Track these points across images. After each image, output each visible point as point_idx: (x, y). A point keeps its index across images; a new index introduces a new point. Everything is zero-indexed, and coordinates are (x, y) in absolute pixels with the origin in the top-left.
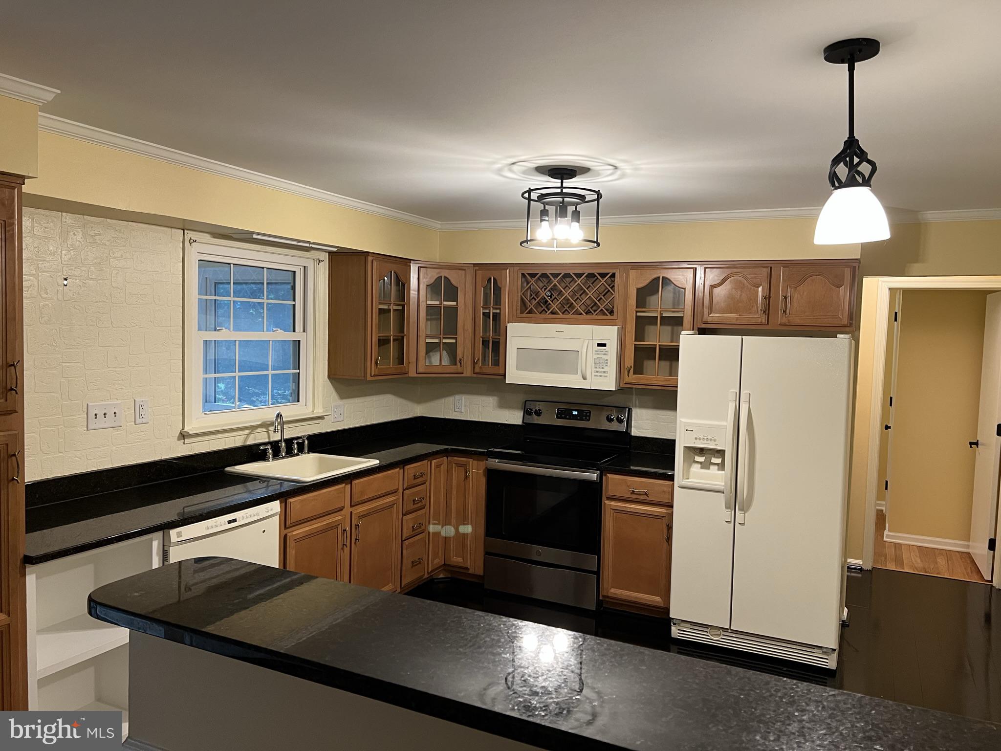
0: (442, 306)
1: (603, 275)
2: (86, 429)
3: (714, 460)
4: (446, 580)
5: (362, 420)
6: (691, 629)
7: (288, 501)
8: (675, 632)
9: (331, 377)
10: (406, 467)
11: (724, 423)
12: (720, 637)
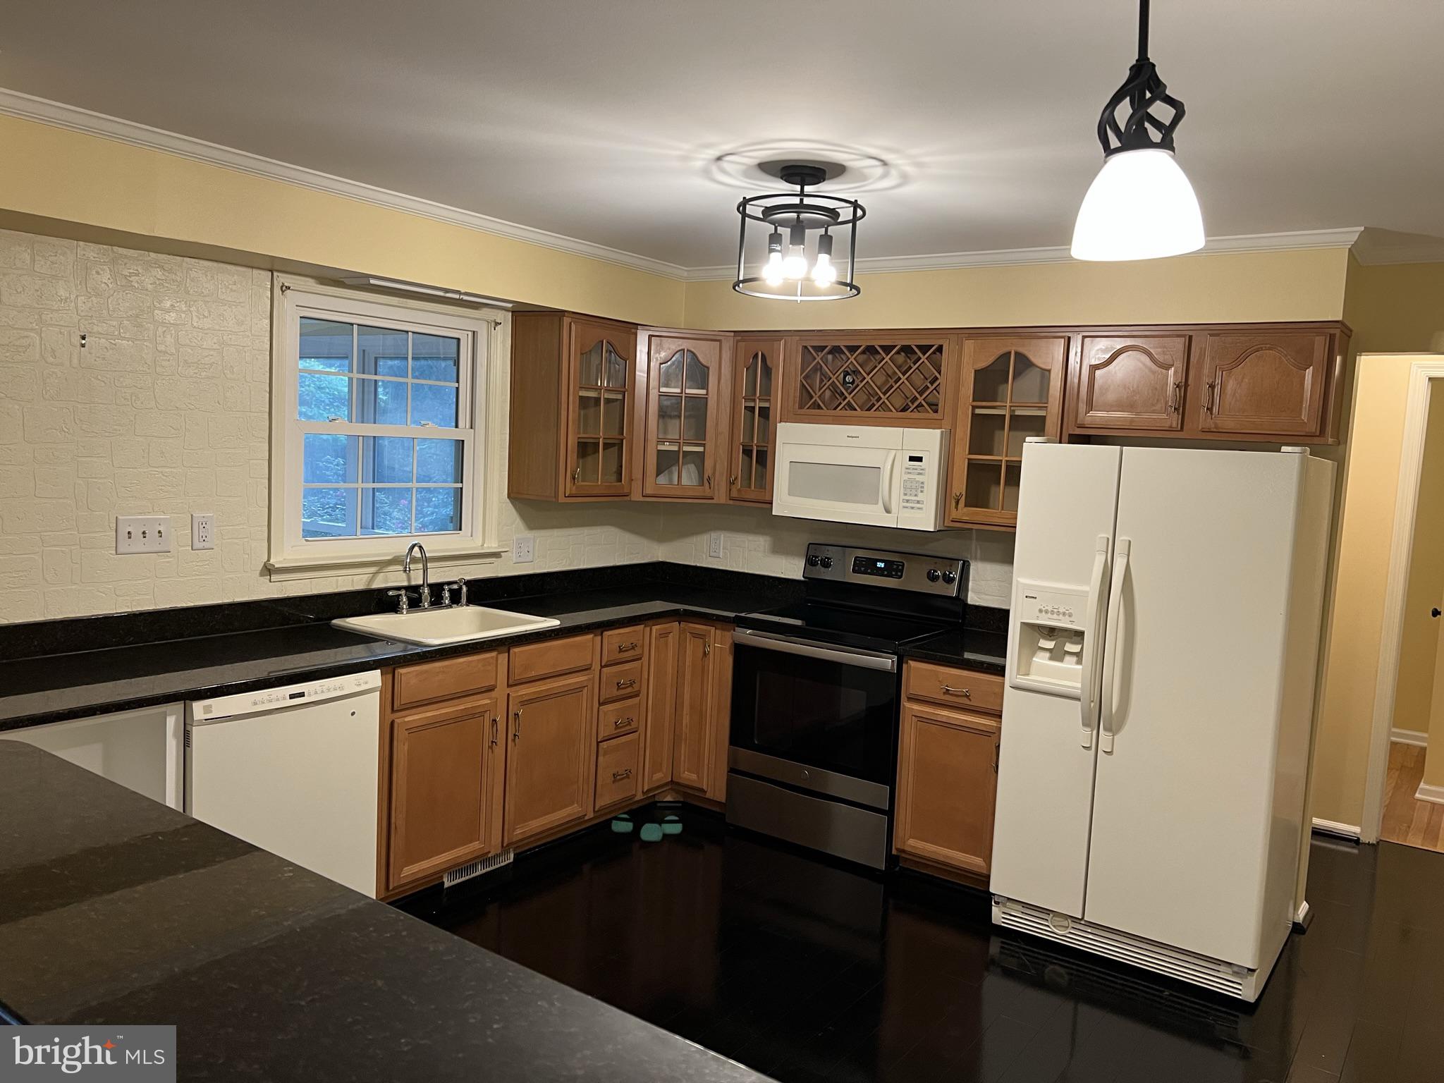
0: (684, 395)
1: (924, 349)
2: (114, 552)
3: (1070, 647)
4: (677, 805)
5: (565, 561)
6: (1023, 913)
7: (396, 672)
8: (998, 915)
9: (512, 495)
10: (606, 633)
11: (1086, 588)
12: (1068, 931)
